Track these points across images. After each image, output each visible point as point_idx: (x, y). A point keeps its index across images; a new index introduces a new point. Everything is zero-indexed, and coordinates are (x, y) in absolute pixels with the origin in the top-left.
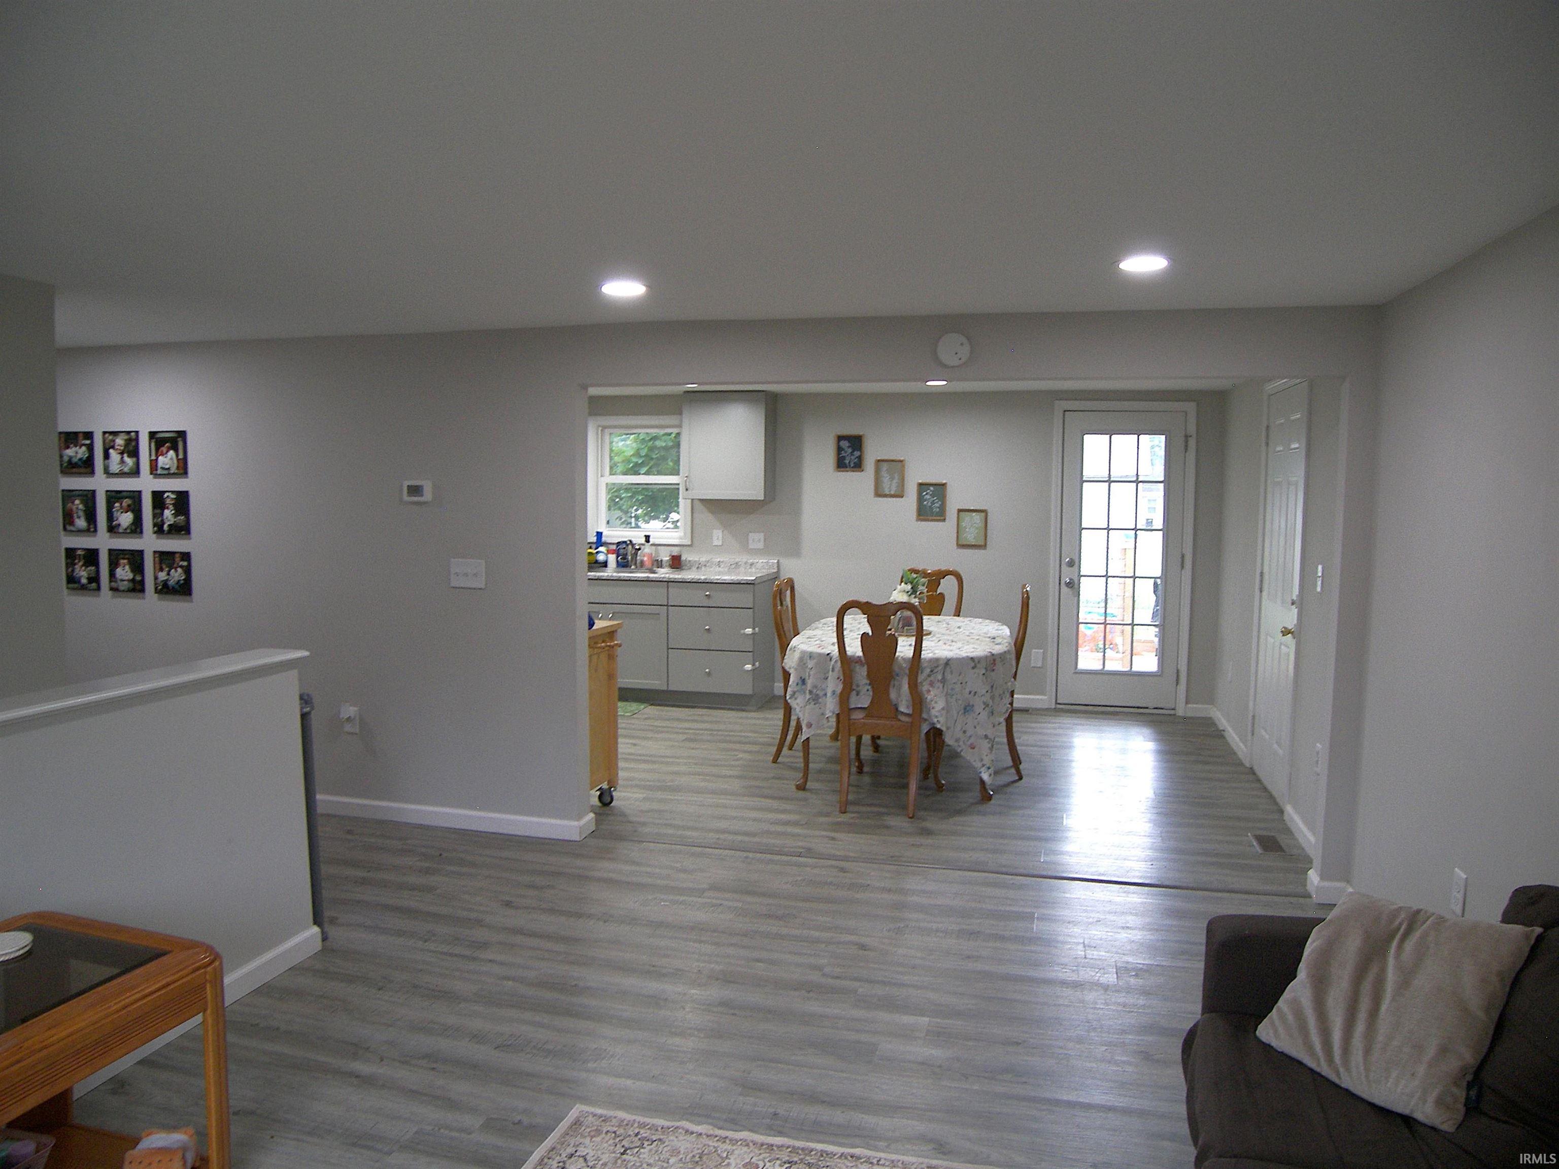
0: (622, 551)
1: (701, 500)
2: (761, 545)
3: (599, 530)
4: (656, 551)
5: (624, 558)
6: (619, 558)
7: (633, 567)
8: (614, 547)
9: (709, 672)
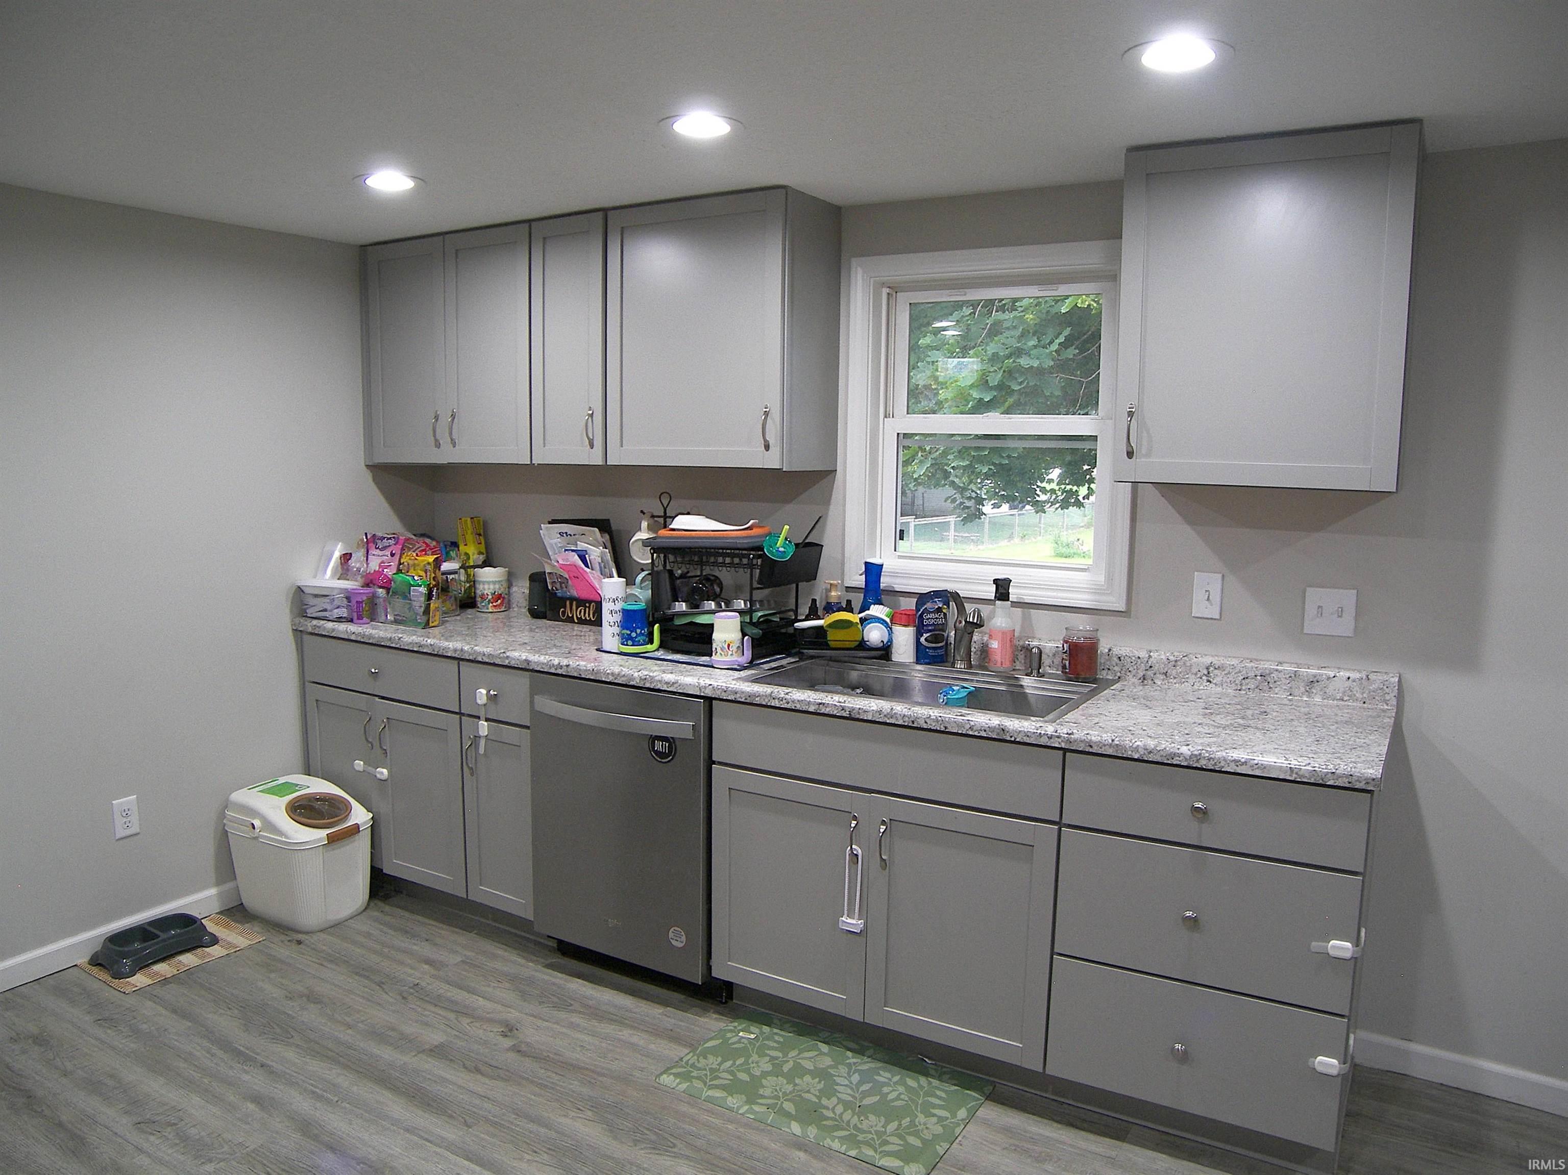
0: (929, 619)
1: (1167, 489)
2: (1345, 626)
3: (876, 560)
4: (1026, 621)
5: (935, 639)
6: (922, 639)
7: (959, 665)
8: (909, 604)
9: (1185, 1052)
